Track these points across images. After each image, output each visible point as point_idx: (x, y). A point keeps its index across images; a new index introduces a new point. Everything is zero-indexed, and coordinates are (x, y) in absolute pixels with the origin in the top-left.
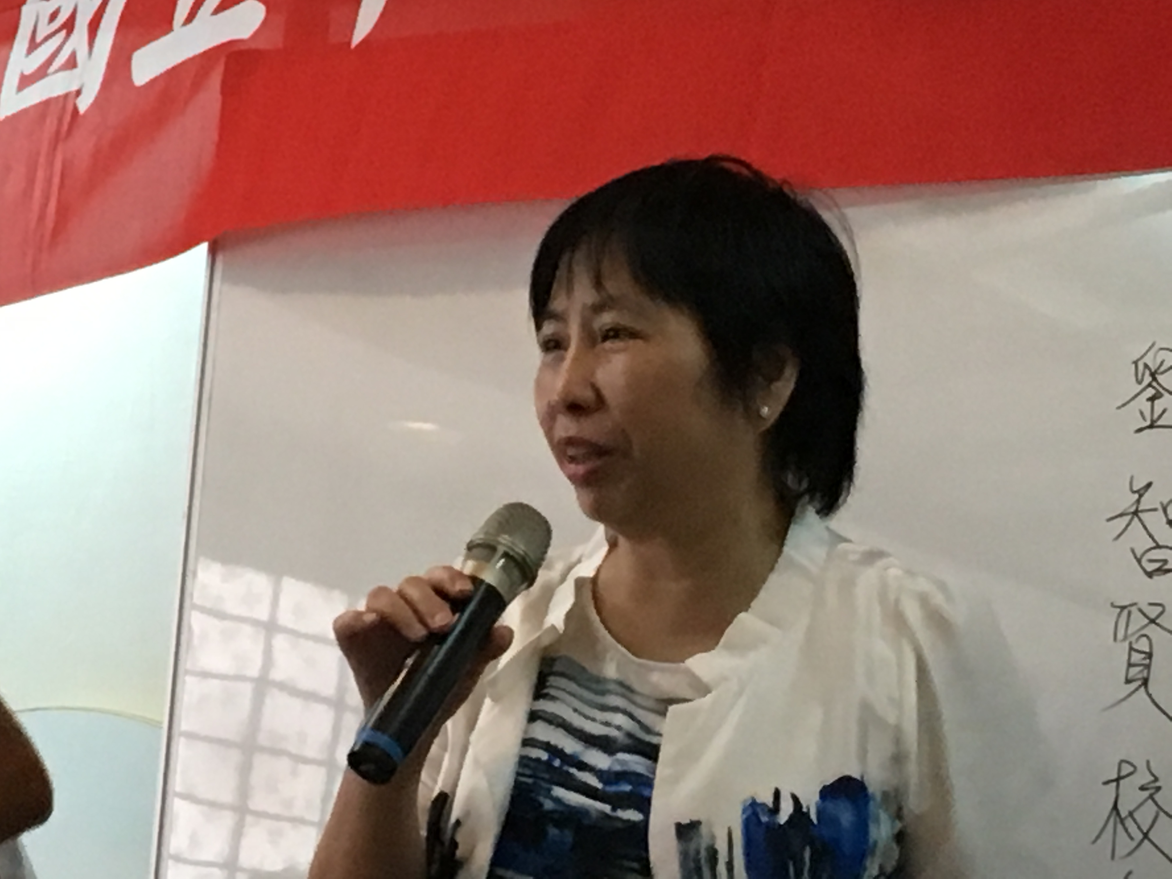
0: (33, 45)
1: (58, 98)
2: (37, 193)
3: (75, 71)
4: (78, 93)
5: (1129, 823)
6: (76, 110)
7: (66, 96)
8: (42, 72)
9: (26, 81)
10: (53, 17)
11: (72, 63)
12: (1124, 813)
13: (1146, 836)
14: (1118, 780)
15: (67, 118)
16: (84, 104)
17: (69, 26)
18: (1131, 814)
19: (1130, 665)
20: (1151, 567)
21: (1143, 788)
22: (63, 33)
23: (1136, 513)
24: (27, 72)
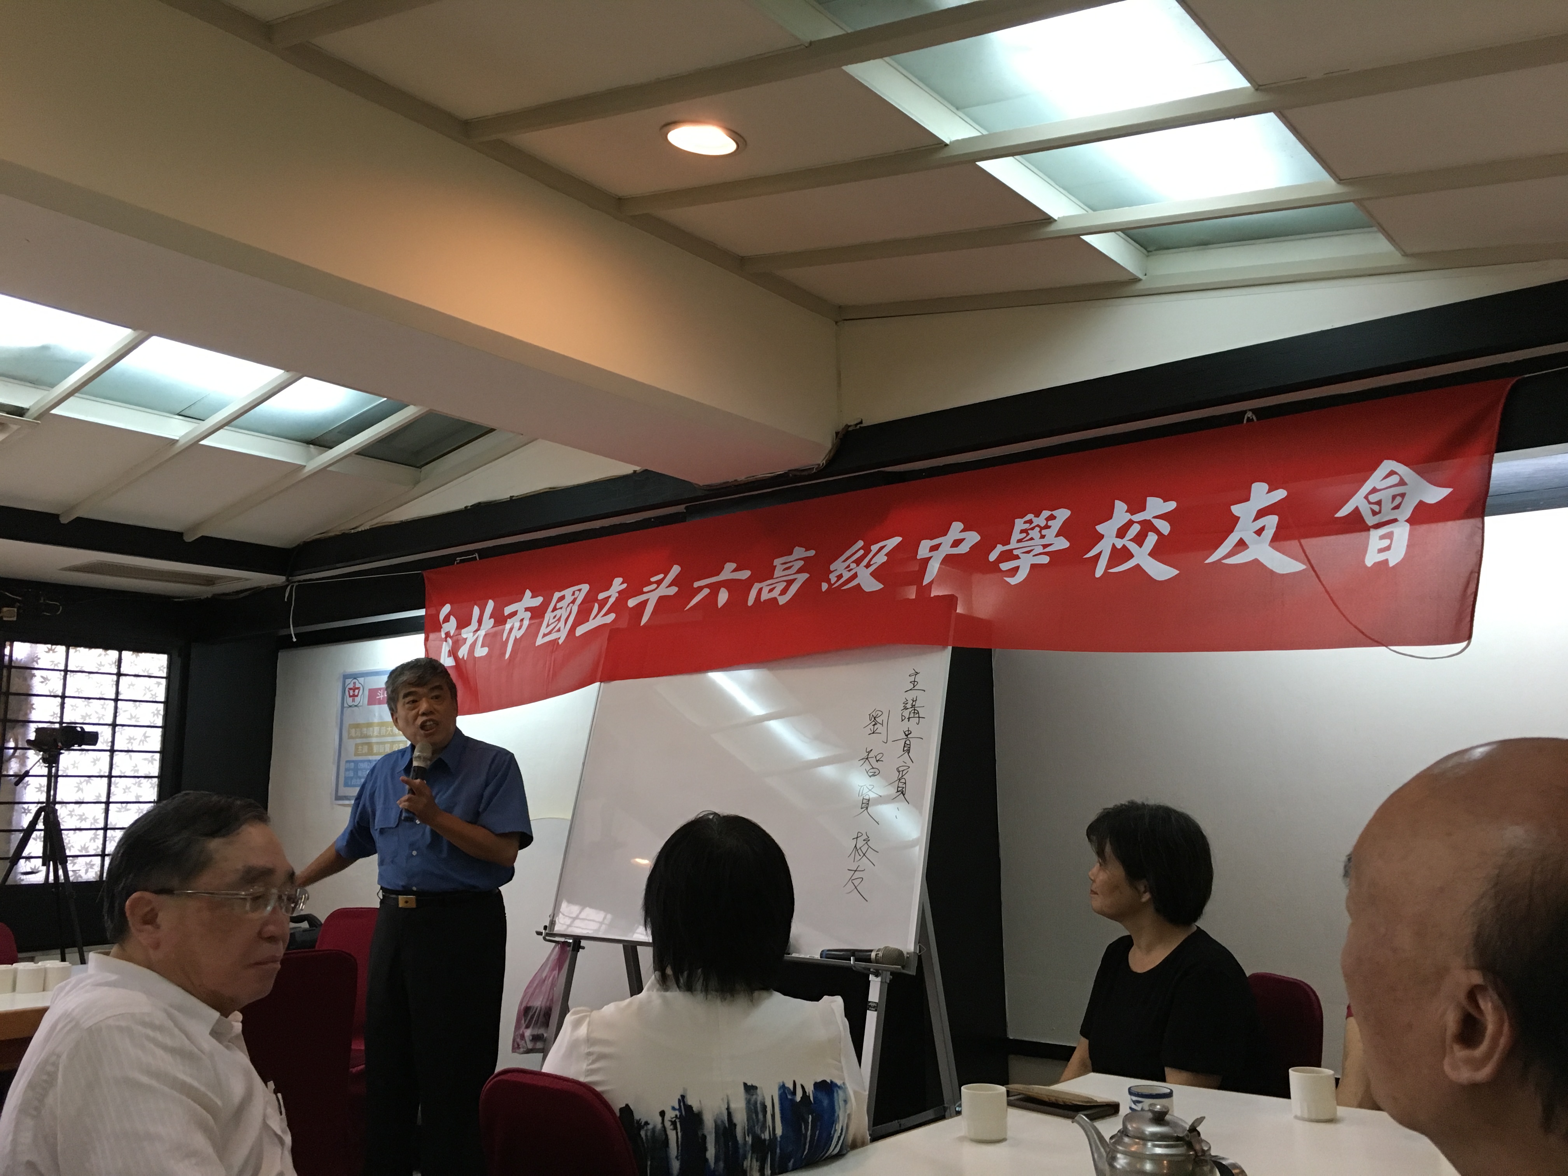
0: (548, 625)
1: (554, 640)
2: (547, 668)
3: (560, 633)
4: (559, 638)
5: (859, 851)
6: (559, 643)
7: (556, 639)
8: (550, 633)
9: (545, 635)
10: (554, 617)
11: (559, 630)
12: (858, 848)
13: (864, 854)
14: (857, 838)
15: (556, 645)
16: (561, 642)
17: (559, 620)
18: (860, 848)
19: (863, 803)
20: (871, 774)
21: (864, 840)
22: (557, 622)
23: (867, 758)
24: (546, 633)
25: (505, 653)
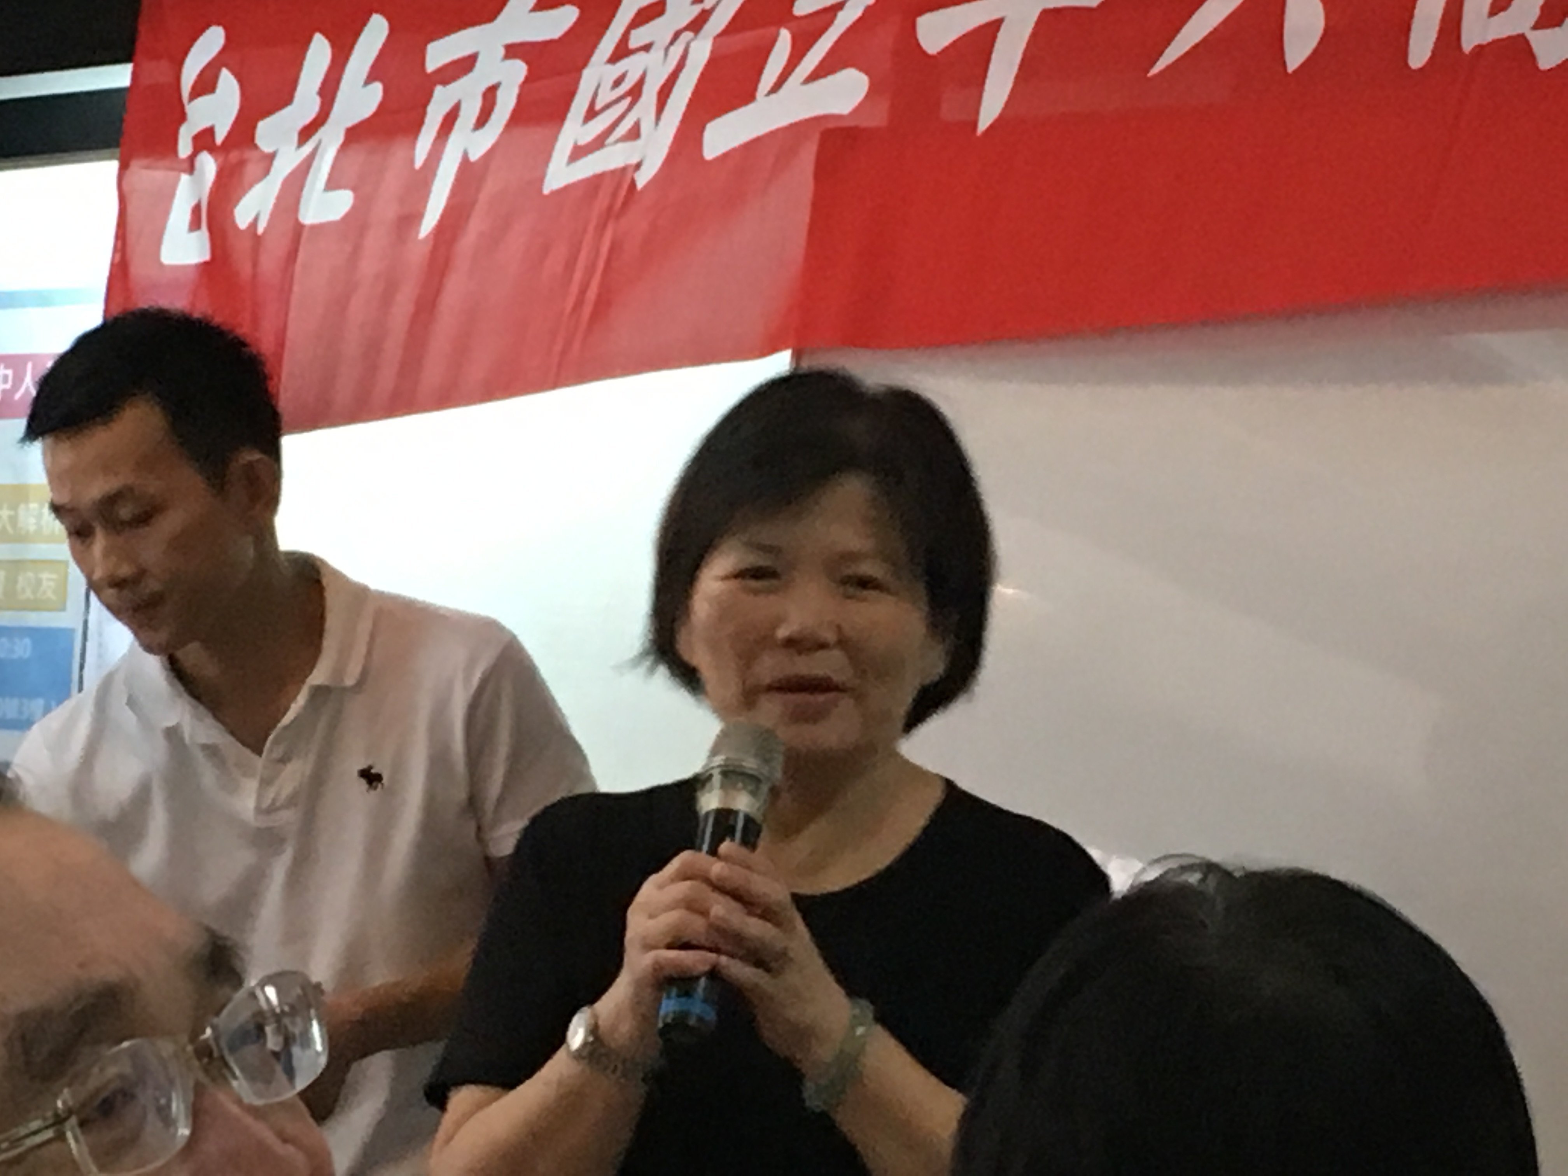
0: (591, 114)
1: (613, 172)
2: (578, 276)
3: (639, 143)
4: (638, 166)
6: (633, 184)
7: (624, 170)
8: (599, 142)
9: (578, 153)
10: (617, 83)
11: (634, 133)
15: (623, 192)
16: (642, 179)
17: (636, 92)
22: (628, 100)
24: (582, 142)
25: (417, 217)
